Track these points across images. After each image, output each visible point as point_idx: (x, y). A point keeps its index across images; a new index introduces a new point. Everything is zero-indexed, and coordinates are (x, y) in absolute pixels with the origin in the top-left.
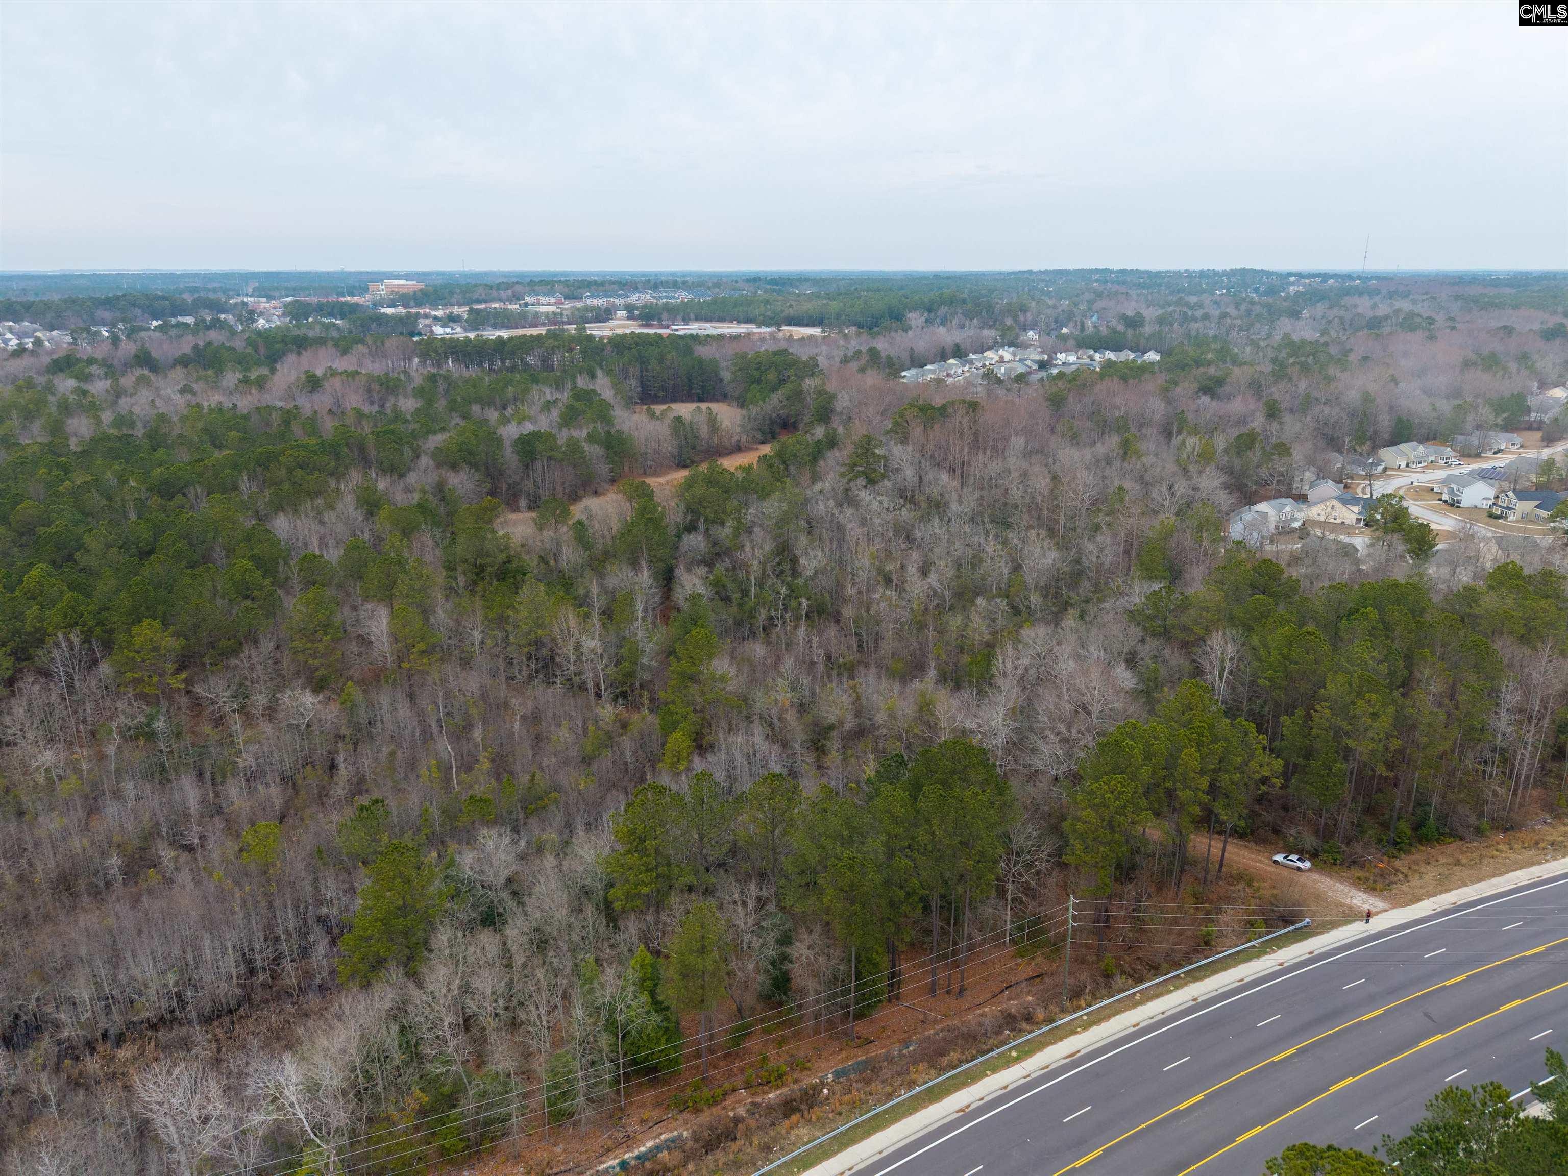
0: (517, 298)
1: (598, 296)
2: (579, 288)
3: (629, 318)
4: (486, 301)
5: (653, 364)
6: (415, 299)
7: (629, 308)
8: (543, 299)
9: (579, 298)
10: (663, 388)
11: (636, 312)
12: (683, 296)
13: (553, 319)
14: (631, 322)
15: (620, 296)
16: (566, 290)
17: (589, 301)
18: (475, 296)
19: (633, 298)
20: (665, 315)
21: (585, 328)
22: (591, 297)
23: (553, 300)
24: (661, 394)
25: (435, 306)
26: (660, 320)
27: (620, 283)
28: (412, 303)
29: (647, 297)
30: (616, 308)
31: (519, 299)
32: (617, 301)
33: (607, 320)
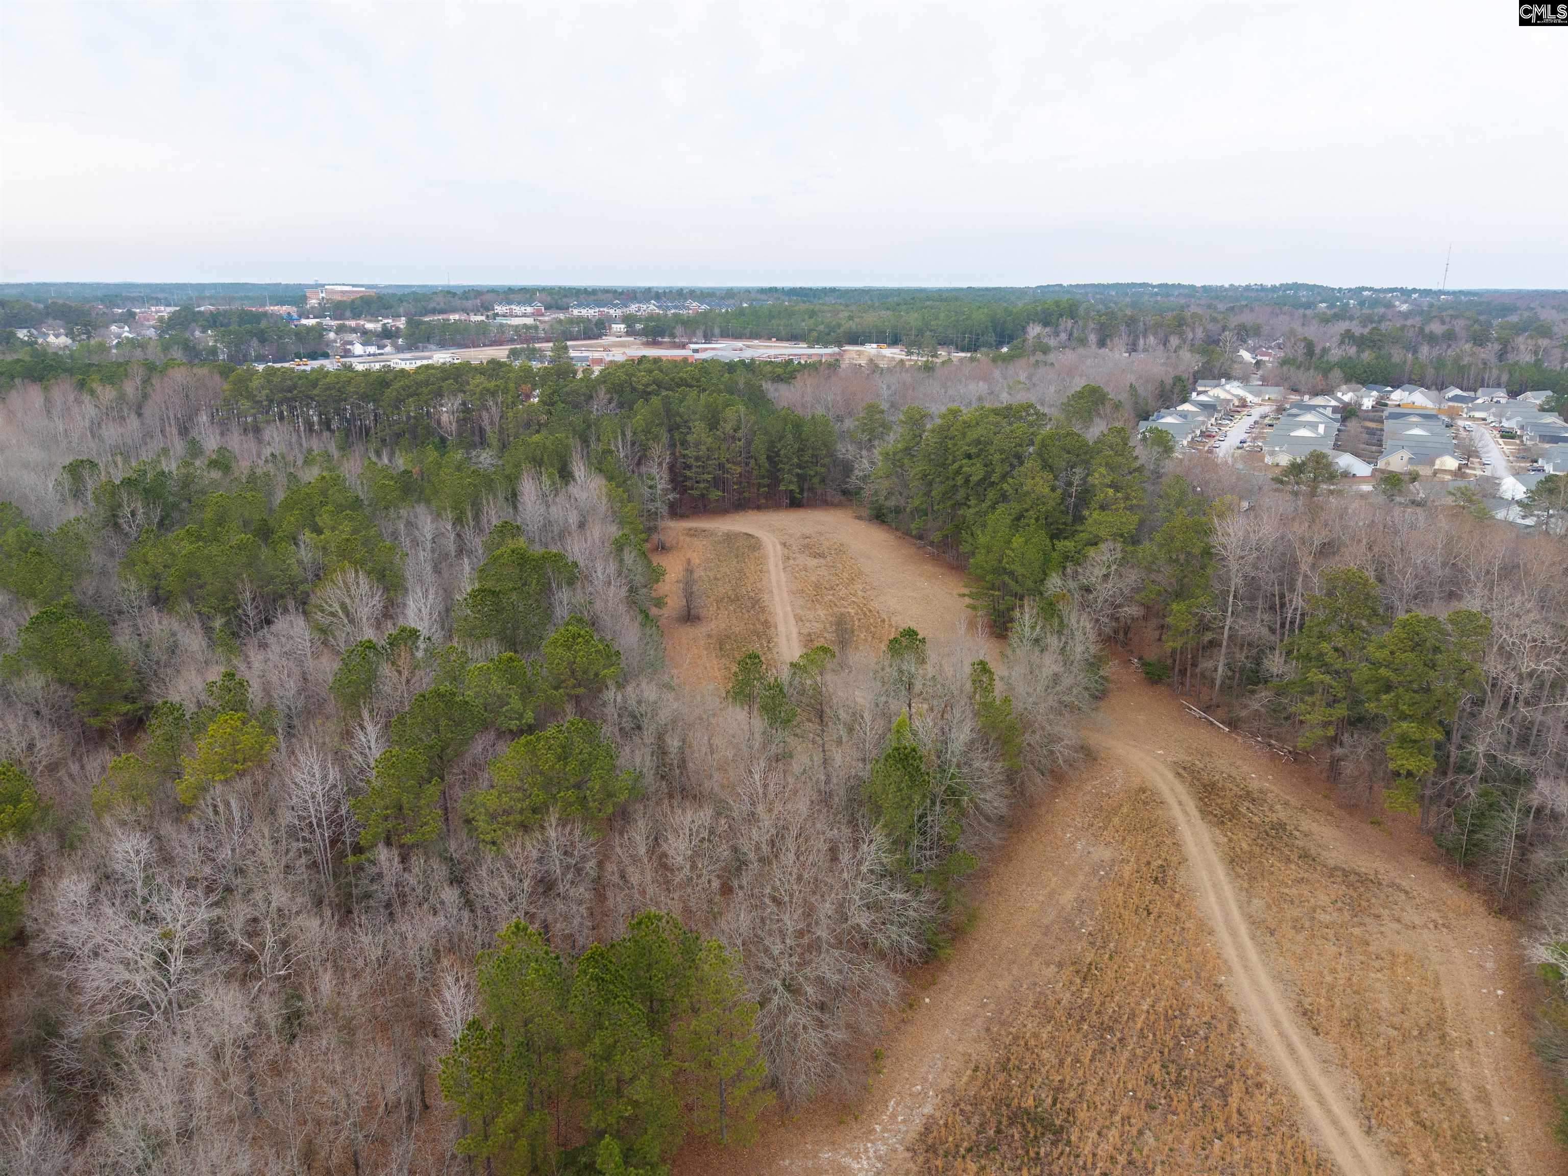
0: (486, 308)
1: (588, 306)
2: (565, 296)
3: (628, 334)
4: (442, 312)
5: (699, 430)
6: (353, 310)
7: (629, 320)
8: (517, 309)
9: (565, 308)
10: (717, 483)
11: (639, 326)
12: (695, 307)
13: (526, 335)
14: (632, 339)
15: (616, 305)
16: (549, 299)
17: (576, 312)
18: (432, 305)
19: (633, 308)
20: (679, 330)
21: (566, 348)
22: (579, 306)
23: (529, 310)
24: (716, 494)
25: (374, 317)
26: (673, 335)
27: (615, 291)
28: (348, 313)
29: (652, 307)
30: (613, 320)
31: (487, 309)
32: (612, 312)
33: (599, 336)
